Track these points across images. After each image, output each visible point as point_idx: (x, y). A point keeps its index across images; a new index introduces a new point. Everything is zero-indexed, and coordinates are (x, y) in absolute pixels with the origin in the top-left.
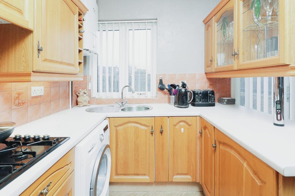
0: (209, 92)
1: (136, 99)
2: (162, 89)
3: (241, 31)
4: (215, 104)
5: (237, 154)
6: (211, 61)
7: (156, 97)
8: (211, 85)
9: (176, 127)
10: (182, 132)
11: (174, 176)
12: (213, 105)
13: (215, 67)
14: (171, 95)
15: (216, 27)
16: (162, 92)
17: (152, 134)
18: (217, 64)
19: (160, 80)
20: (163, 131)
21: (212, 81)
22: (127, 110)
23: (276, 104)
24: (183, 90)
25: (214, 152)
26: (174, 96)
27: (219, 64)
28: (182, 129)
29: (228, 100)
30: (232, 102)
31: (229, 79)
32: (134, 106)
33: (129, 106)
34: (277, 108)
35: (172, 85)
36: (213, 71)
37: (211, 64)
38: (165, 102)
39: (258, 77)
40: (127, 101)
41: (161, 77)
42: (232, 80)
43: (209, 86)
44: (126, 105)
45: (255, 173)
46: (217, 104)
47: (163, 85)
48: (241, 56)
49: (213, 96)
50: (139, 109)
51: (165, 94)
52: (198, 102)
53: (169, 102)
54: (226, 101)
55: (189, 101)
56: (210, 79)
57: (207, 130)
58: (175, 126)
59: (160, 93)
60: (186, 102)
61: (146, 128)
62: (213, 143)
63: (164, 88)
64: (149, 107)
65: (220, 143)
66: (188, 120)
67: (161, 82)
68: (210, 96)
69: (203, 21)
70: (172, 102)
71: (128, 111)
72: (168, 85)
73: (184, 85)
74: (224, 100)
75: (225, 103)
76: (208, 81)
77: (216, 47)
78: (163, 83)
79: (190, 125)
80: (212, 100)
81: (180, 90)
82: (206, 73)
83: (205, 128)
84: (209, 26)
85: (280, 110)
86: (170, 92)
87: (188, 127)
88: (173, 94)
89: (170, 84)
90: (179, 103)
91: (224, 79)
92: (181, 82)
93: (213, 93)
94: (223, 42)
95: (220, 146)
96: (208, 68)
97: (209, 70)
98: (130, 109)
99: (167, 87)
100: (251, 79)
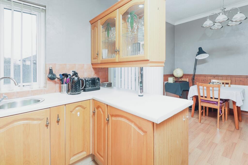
0: (96, 79)
1: (18, 93)
2: (52, 78)
3: (121, 35)
4: (100, 88)
5: (127, 120)
6: (98, 54)
7: (45, 87)
8: (96, 73)
9: (73, 113)
10: (78, 116)
11: (70, 159)
12: (99, 89)
13: (101, 59)
14: (63, 84)
15: (101, 29)
16: (53, 82)
17: (47, 126)
18: (102, 57)
19: (50, 69)
20: (60, 120)
21: (96, 70)
22: (6, 107)
23: (140, 83)
24: (76, 78)
25: (107, 124)
26: (65, 85)
27: (104, 57)
28: (78, 113)
29: (108, 84)
30: (110, 85)
31: (108, 68)
32: (18, 100)
33: (9, 102)
34: (141, 86)
35: (63, 75)
36: (99, 62)
37: (98, 57)
38: (56, 92)
39: (123, 67)
40: (5, 96)
41: (51, 66)
42: (109, 69)
43: (94, 74)
44: (3, 101)
45: (140, 128)
46: (101, 88)
47: (54, 75)
48: (121, 52)
49: (99, 82)
50: (25, 103)
51: (56, 83)
52: (88, 88)
53: (61, 91)
54: (106, 84)
55: (82, 88)
56: (94, 69)
57: (100, 109)
58: (71, 112)
59: (51, 83)
60: (79, 89)
61: (40, 122)
62: (106, 117)
63: (55, 77)
64: (39, 99)
65: (112, 116)
66: (82, 104)
67: (51, 71)
68: (97, 82)
69: (90, 22)
70: (64, 91)
71: (8, 108)
72: (60, 75)
73: (75, 74)
74: (105, 84)
75: (106, 86)
76: (93, 70)
77: (101, 44)
78: (53, 73)
79: (84, 109)
80: (98, 85)
81: (73, 78)
82: (92, 64)
83: (98, 107)
84: (95, 26)
85: (142, 86)
86: (62, 81)
87: (83, 110)
88: (65, 82)
89: (62, 74)
90: (73, 91)
91: (104, 68)
92: (71, 71)
93: (98, 79)
94: (107, 41)
95: (112, 118)
96: (94, 60)
97: (95, 61)
98: (12, 105)
99: (59, 77)
100: (120, 68)
